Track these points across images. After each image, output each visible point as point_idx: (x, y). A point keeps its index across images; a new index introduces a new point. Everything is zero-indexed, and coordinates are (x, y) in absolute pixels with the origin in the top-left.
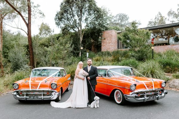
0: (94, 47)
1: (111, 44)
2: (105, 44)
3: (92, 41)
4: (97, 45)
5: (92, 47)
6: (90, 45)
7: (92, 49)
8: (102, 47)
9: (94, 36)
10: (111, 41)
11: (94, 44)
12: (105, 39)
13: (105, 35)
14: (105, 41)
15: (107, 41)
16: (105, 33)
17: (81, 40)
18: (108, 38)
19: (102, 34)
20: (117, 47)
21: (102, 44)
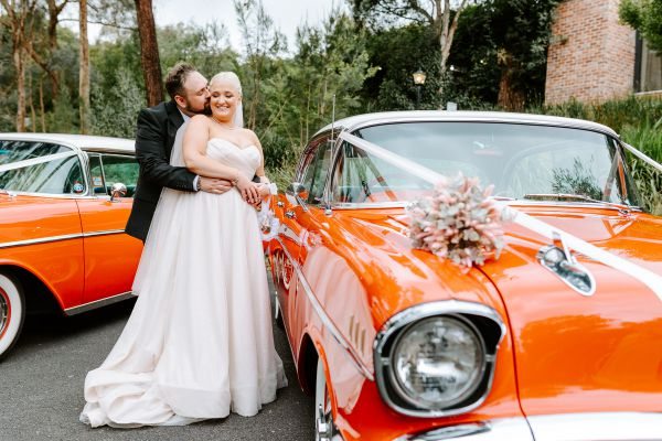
0: (509, 84)
1: (594, 65)
2: (563, 68)
3: (502, 55)
4: (523, 75)
5: (503, 85)
6: (491, 76)
7: (500, 96)
8: (547, 84)
9: (510, 29)
10: (595, 50)
11: (510, 71)
12: (564, 42)
13: (568, 21)
14: (565, 51)
15: (578, 54)
16: (569, 13)
17: (445, 54)
18: (584, 36)
19: (549, 19)
20: (629, 82)
21: (550, 68)
